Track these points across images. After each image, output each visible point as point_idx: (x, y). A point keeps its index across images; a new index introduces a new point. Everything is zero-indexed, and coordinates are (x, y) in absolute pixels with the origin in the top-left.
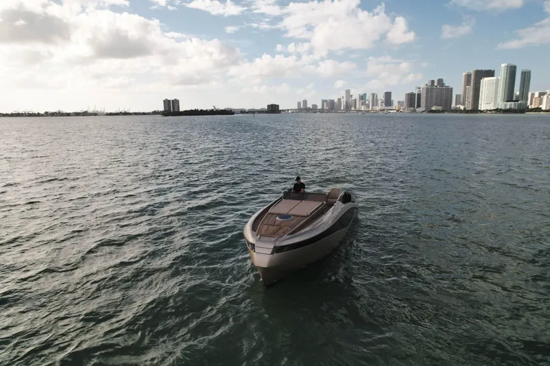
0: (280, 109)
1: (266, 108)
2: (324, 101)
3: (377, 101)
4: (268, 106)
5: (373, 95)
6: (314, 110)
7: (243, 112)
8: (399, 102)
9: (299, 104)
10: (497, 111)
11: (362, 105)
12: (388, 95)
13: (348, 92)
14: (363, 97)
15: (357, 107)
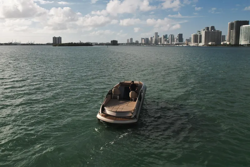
0: (118, 43)
2: (142, 39)
3: (174, 39)
4: (111, 41)
5: (172, 35)
6: (137, 44)
7: (96, 44)
8: (187, 40)
9: (128, 40)
11: (165, 41)
12: (180, 36)
13: (156, 34)
14: (165, 37)
15: (162, 42)
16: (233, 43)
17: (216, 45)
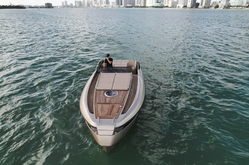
2: (76, 2)
3: (102, 1)
6: (71, 6)
8: (112, 2)
9: (63, 3)
10: (153, 7)
11: (95, 4)
15: (93, 5)
16: (142, 5)
17: (132, 7)
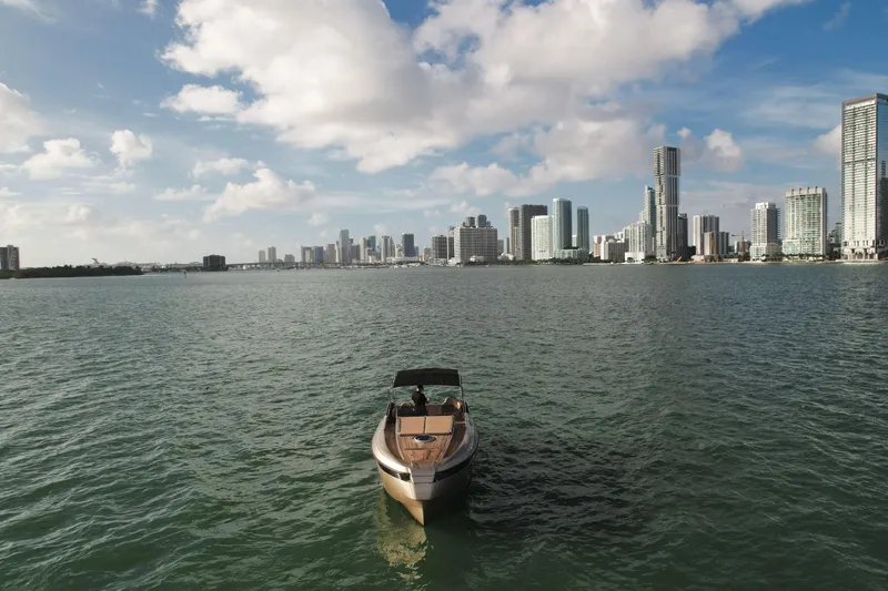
0: (227, 263)
1: (201, 261)
2: (305, 249)
3: (392, 248)
4: (205, 259)
5: (386, 239)
6: (288, 264)
7: (155, 269)
9: (261, 254)
10: (554, 261)
12: (409, 239)
13: (344, 234)
14: (370, 242)
15: (362, 258)
16: (521, 257)
17: (485, 263)
